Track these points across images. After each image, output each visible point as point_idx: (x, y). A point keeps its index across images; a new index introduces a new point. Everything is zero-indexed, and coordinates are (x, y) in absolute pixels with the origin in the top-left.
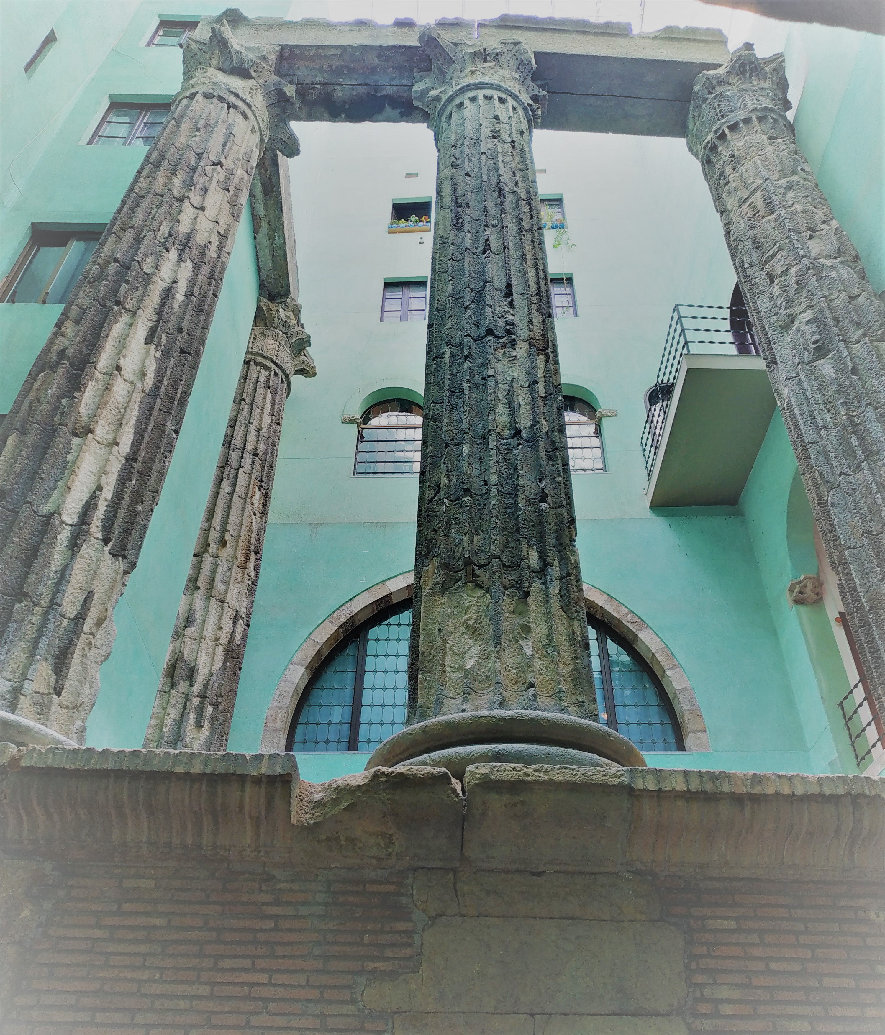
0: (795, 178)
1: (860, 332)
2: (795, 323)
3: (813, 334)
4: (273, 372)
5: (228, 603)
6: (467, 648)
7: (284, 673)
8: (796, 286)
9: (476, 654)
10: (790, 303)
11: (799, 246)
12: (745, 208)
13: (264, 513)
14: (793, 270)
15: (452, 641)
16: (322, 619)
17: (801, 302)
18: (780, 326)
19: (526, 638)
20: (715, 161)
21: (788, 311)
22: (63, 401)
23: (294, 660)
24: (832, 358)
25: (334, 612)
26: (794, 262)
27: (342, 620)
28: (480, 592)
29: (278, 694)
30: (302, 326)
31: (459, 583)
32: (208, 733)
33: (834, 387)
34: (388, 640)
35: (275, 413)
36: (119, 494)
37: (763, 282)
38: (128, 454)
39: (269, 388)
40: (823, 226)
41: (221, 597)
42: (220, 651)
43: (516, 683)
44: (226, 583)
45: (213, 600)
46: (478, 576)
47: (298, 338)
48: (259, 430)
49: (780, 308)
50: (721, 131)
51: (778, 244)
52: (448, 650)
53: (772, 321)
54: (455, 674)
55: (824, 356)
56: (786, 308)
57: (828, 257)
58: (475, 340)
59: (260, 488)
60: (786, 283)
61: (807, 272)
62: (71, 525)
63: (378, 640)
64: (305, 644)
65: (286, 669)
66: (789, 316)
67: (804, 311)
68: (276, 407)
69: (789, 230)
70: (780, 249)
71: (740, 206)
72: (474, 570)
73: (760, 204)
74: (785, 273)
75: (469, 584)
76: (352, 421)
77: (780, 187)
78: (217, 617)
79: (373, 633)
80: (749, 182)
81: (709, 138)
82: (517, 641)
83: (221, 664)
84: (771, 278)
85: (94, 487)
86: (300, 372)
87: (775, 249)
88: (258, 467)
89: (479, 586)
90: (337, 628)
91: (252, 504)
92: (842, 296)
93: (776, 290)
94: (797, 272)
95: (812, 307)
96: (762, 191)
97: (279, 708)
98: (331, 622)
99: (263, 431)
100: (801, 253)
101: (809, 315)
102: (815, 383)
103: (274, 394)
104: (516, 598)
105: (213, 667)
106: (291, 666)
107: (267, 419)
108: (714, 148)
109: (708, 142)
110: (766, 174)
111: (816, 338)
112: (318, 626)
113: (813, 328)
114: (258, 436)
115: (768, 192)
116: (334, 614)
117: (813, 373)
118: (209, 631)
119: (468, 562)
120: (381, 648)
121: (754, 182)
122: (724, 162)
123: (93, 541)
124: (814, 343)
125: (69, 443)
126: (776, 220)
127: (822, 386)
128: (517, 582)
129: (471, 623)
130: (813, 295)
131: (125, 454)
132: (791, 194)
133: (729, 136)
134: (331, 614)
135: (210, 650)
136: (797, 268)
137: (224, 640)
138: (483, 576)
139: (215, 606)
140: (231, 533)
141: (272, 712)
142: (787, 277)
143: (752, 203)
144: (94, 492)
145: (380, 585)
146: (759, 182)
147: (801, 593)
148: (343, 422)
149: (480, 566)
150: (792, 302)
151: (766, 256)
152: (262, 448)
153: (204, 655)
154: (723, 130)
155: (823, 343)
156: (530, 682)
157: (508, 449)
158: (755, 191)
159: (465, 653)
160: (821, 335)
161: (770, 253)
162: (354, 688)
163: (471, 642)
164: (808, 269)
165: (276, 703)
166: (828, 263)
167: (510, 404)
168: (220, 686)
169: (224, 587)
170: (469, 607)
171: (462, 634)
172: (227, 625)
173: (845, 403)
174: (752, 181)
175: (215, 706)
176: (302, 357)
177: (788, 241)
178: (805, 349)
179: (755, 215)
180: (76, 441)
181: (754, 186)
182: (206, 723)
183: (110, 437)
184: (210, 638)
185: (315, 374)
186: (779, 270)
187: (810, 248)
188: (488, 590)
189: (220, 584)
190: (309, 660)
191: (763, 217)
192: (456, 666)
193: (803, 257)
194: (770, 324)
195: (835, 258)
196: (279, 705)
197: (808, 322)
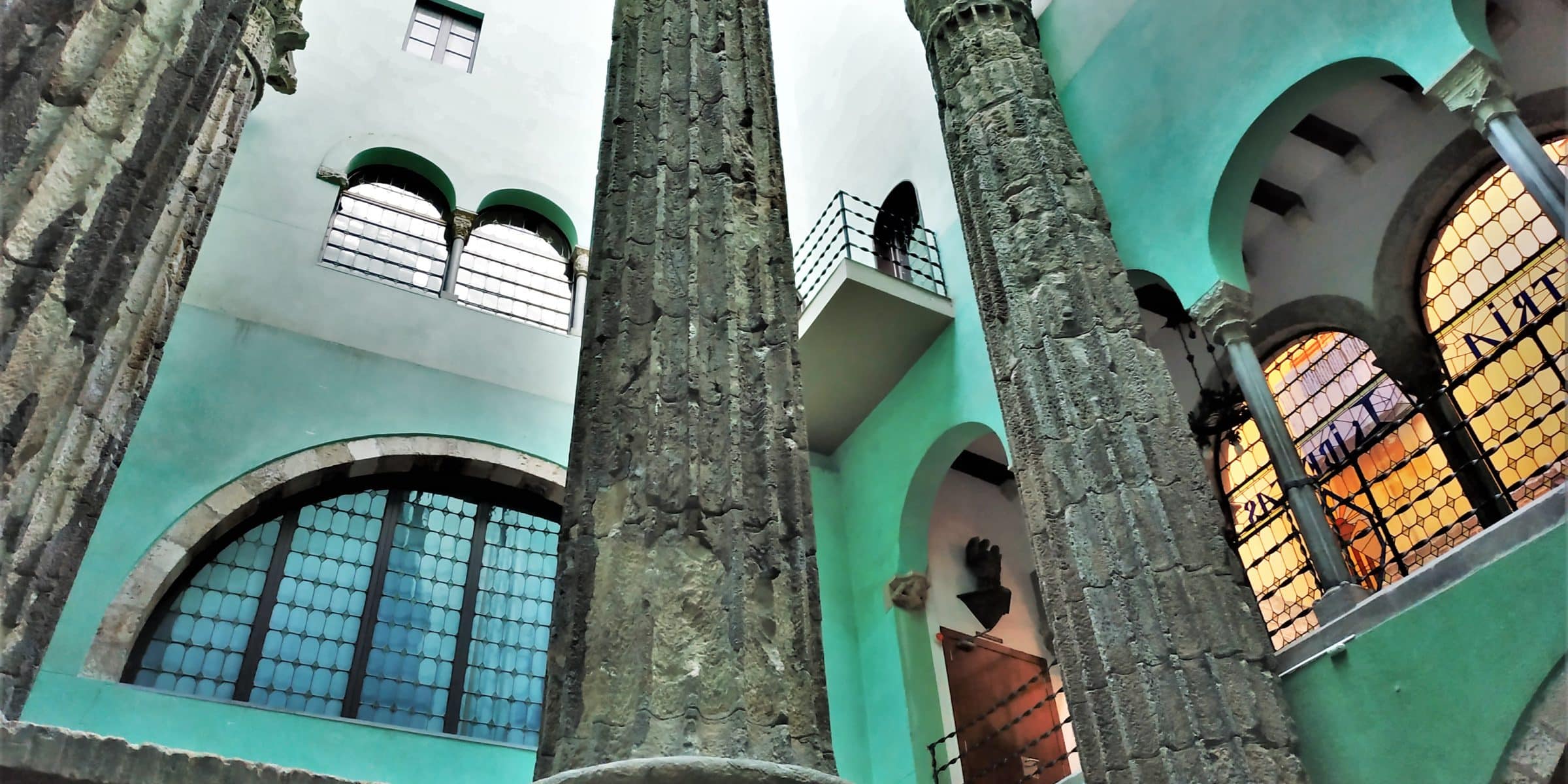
0: (1049, 103)
1: (1119, 321)
2: (1040, 281)
3: (1065, 303)
4: (244, 69)
5: (101, 421)
6: (685, 640)
7: (147, 550)
8: (1048, 237)
9: (701, 653)
10: (1036, 255)
11: (1055, 188)
12: (987, 114)
13: (183, 286)
14: (1045, 215)
15: (661, 622)
16: (232, 477)
17: (1052, 259)
18: (1020, 279)
19: (770, 642)
20: (951, 40)
21: (1034, 264)
22: (27, 26)
23: (170, 533)
24: (1084, 341)
25: (253, 470)
26: (1046, 207)
27: (266, 485)
28: (707, 556)
29: (132, 583)
30: (300, 16)
31: (672, 532)
32: (20, 638)
33: (1087, 378)
34: (329, 533)
35: (234, 133)
36: (102, 226)
37: (1001, 215)
38: (129, 160)
39: (233, 91)
40: (1079, 175)
41: (90, 407)
42: (69, 501)
43: (757, 710)
44: (106, 387)
45: (77, 411)
46: (705, 528)
47: (289, 31)
48: (206, 151)
49: (1023, 257)
50: (966, 8)
51: (1028, 177)
52: (655, 637)
53: (1009, 268)
54: (663, 679)
55: (1073, 335)
56: (1031, 259)
57: (1085, 215)
58: (704, 172)
59: (188, 243)
60: (1034, 228)
61: (1062, 225)
62: (17, 262)
63: (312, 529)
64: (195, 512)
65: (153, 544)
66: (1034, 270)
67: (1055, 271)
68: (237, 123)
69: (1044, 165)
70: (1030, 183)
71: (980, 110)
72: (700, 518)
73: (1008, 117)
74: (1035, 215)
75: (691, 537)
76: (333, 180)
77: (1033, 106)
78: (77, 441)
79: (307, 514)
80: (996, 85)
81: (948, 9)
82: (758, 644)
83: (66, 522)
84: (1015, 216)
85: (68, 202)
86: (273, 80)
87: (1024, 181)
88: (191, 210)
89: (705, 544)
90: (253, 497)
91: (171, 266)
92: (1102, 268)
93: (1020, 232)
94: (1051, 219)
95: (1065, 269)
96: (1012, 103)
97: (129, 608)
98: (245, 485)
99: (211, 155)
100: (1058, 198)
101: (1060, 278)
102: (1062, 365)
103: (238, 102)
104: (756, 576)
105: (55, 526)
106: (163, 543)
107: (220, 139)
108: (952, 24)
109: (947, 14)
110: (1020, 86)
111: (1067, 309)
112: (222, 487)
113: (1065, 296)
114: (202, 161)
115: (1021, 108)
116: (253, 474)
117: (1060, 352)
118: (59, 463)
119: (693, 505)
120: (316, 543)
121: (1002, 88)
122: (965, 48)
123: (47, 301)
124: (1066, 315)
125: (33, 108)
126: (1027, 145)
127: (1069, 370)
128: (758, 551)
129: (694, 601)
130: (1067, 255)
131: (123, 159)
132: (1044, 121)
133: (976, 18)
134: (247, 473)
135: (54, 495)
136: (1051, 214)
137: (80, 482)
138: (713, 531)
139: (78, 421)
140: (129, 304)
141: (115, 612)
142: (1036, 222)
143: (997, 112)
144: (68, 213)
145: (338, 445)
146: (1008, 90)
147: (904, 592)
148: (319, 177)
149: (709, 514)
150: (1041, 254)
151: (1011, 185)
152: (204, 181)
153: (42, 500)
154: (970, 8)
155: (1075, 319)
156: (782, 715)
157: (746, 346)
158: (1003, 99)
159: (681, 647)
160: (1073, 307)
161: (1018, 183)
162: (260, 599)
163: (693, 632)
164: (1065, 221)
165: (125, 599)
166: (1085, 221)
167: (750, 281)
168: (59, 559)
169: (98, 392)
170: (691, 575)
171: (677, 615)
172: (92, 457)
173: (1099, 402)
174: (1000, 85)
175: (43, 592)
176: (283, 61)
177: (1040, 177)
178: (1052, 318)
179: (1000, 128)
180: (46, 110)
181: (1003, 92)
182: (23, 622)
183: (109, 122)
184: (58, 473)
185: (291, 91)
186: (1026, 208)
187: (1066, 196)
188: (720, 554)
189: (93, 386)
190: (196, 540)
191: (1011, 136)
192: (665, 665)
193: (1059, 204)
194: (1008, 271)
195: (1091, 219)
196: (131, 603)
197: (1060, 287)
